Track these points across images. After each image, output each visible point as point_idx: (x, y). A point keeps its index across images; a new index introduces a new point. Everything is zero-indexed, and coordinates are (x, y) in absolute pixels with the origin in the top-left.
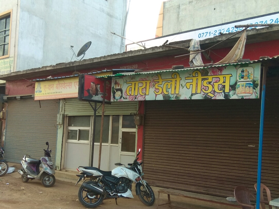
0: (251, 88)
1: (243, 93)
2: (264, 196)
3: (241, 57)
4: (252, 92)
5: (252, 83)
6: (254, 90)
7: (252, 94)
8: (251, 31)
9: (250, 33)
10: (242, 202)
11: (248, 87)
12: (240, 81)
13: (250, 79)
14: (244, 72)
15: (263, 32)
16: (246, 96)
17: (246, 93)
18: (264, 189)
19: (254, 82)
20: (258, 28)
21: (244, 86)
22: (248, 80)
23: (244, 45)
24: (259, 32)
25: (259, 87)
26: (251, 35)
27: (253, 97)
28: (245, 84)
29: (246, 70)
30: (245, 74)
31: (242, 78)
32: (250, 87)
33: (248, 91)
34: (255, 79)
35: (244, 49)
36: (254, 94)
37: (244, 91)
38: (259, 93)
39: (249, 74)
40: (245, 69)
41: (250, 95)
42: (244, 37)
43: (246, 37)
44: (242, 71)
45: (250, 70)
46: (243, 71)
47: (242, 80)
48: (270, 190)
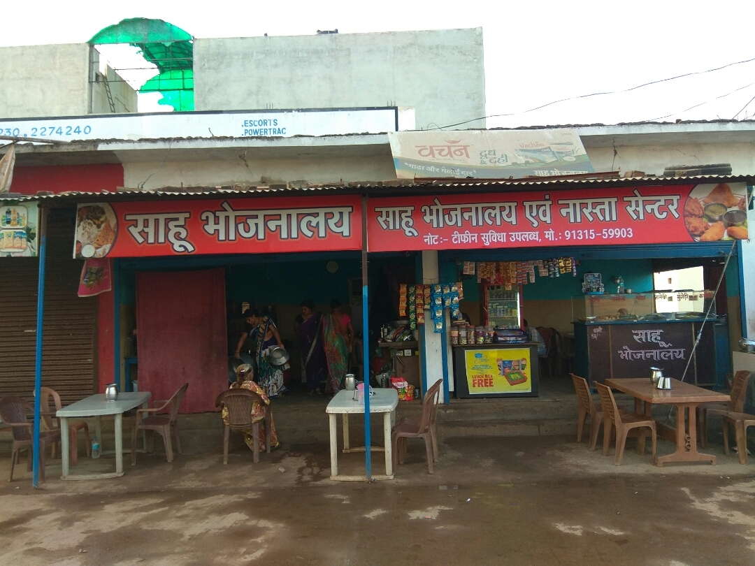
0: (24, 240)
1: (10, 248)
2: (50, 406)
3: (7, 189)
4: (24, 246)
5: (24, 232)
6: (29, 243)
7: (25, 249)
8: (25, 148)
9: (23, 150)
10: (12, 421)
11: (18, 238)
12: (4, 227)
13: (21, 225)
14: (12, 213)
15: (45, 151)
16: (15, 252)
17: (15, 248)
18: (51, 395)
19: (28, 230)
20: (35, 144)
21: (12, 237)
22: (18, 227)
23: (12, 168)
24: (37, 151)
25: (36, 239)
26: (24, 154)
27: (28, 254)
28: (13, 234)
29: (14, 210)
30: (12, 217)
31: (8, 222)
32: (21, 238)
33: (19, 245)
34: (30, 226)
35: (11, 175)
36: (28, 249)
37: (11, 245)
38: (36, 248)
39: (21, 218)
40: (12, 208)
41: (21, 250)
42: (11, 155)
43: (14, 157)
44: (7, 212)
45: (21, 211)
46: (9, 212)
47: (8, 226)
48: (60, 395)
